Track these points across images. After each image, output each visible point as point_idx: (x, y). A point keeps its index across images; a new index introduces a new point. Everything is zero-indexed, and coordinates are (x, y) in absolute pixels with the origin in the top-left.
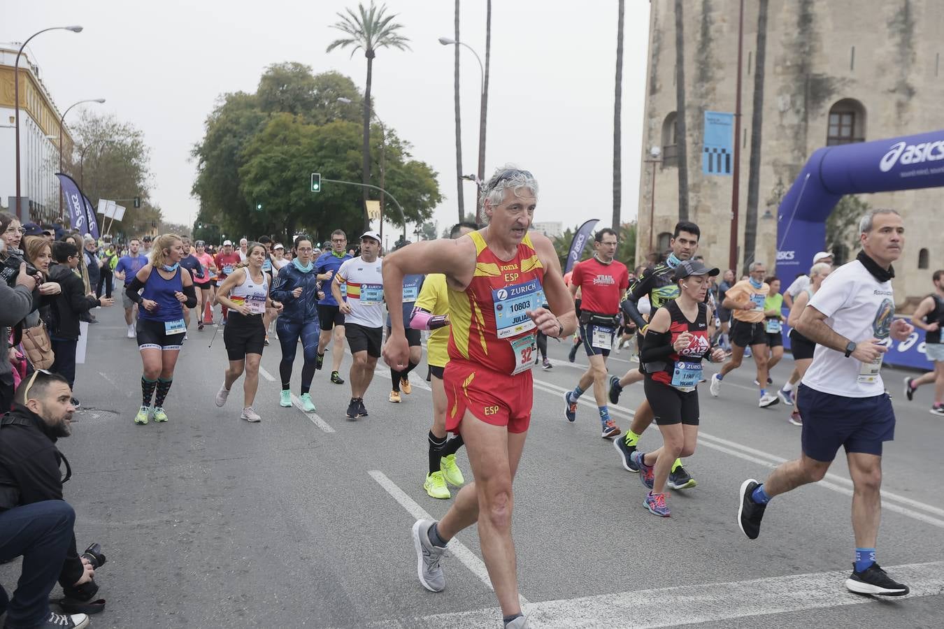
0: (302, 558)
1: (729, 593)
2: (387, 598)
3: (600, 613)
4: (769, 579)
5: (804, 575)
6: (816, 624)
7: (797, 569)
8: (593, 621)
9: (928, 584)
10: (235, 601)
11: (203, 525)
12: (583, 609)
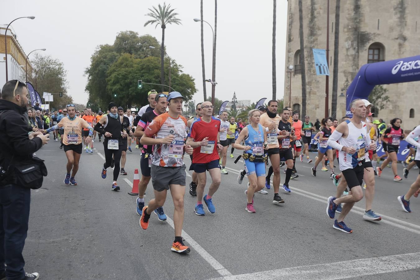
0: (127, 256)
1: (325, 269)
2: (166, 274)
3: (266, 279)
4: (345, 262)
5: (360, 260)
7: (357, 256)
9: (418, 263)
10: (95, 277)
11: (83, 241)
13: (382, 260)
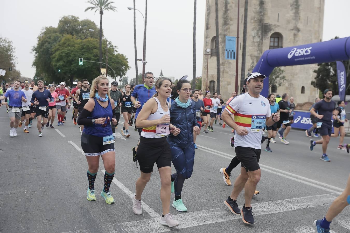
0: (75, 203)
2: (108, 217)
3: (187, 219)
5: (260, 203)
6: (264, 220)
7: (258, 201)
8: (184, 222)
9: (303, 205)
10: (49, 220)
11: (36, 192)
12: (181, 218)
13: (276, 203)
